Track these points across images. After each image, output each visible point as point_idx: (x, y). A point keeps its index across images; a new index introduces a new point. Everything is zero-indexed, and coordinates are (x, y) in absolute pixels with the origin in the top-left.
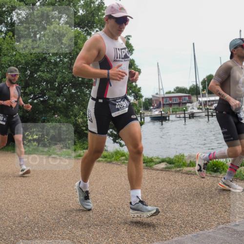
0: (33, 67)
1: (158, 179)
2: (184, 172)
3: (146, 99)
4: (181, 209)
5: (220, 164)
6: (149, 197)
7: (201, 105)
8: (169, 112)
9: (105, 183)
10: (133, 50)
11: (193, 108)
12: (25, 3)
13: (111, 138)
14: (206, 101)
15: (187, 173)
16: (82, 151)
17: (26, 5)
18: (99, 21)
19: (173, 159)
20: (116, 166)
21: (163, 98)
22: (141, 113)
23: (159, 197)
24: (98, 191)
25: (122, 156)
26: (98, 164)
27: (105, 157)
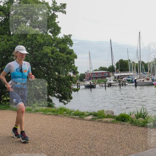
0: (8, 53)
1: (87, 126)
2: (103, 121)
3: (81, 74)
4: (101, 146)
5: (126, 116)
6: (81, 138)
7: (116, 78)
8: (95, 82)
9: (53, 129)
10: (73, 44)
11: (110, 80)
13: (58, 99)
14: (119, 76)
15: (106, 122)
16: (39, 108)
18: (51, 25)
19: (96, 113)
20: (60, 117)
21: (92, 74)
22: (77, 83)
23: (87, 138)
24: (48, 134)
25: (64, 111)
26: (49, 116)
27: (54, 112)
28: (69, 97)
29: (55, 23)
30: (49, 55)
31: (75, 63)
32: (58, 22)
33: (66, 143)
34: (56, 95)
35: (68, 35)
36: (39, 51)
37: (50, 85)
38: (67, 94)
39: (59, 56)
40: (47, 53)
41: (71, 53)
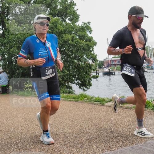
1: (108, 112)
2: (124, 107)
3: (100, 61)
4: (123, 131)
5: (147, 102)
6: (102, 123)
8: (114, 69)
9: (75, 114)
10: (92, 31)
12: (24, 1)
13: (78, 86)
15: (127, 108)
17: (25, 2)
18: (70, 13)
20: (81, 103)
21: (110, 61)
22: (96, 70)
23: (108, 123)
24: (70, 119)
25: (85, 98)
26: (70, 102)
27: (74, 98)
28: (89, 84)
29: (74, 11)
30: (70, 42)
31: (94, 50)
32: (77, 10)
33: (88, 128)
34: (76, 82)
35: (86, 22)
36: (60, 39)
37: (69, 73)
38: (86, 81)
39: (79, 43)
40: (68, 40)
41: (90, 40)
